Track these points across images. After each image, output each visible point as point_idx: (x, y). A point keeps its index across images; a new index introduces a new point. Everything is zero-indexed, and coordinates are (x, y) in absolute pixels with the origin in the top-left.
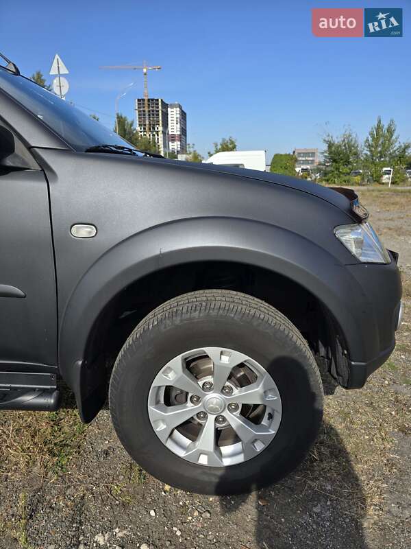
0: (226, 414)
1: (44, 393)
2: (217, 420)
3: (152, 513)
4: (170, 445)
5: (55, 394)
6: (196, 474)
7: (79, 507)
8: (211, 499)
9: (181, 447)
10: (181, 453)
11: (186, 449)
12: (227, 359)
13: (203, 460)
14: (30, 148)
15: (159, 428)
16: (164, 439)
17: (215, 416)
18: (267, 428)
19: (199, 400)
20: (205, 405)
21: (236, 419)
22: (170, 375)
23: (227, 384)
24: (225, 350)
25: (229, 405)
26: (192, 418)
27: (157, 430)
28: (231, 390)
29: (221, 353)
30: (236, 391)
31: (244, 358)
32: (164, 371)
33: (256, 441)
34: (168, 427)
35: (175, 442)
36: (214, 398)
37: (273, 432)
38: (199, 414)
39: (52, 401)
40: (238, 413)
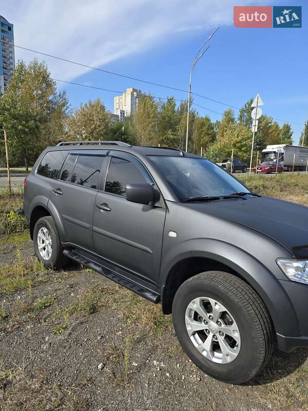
0: (218, 335)
1: (154, 294)
2: (214, 336)
3: (178, 365)
4: (192, 338)
5: (156, 297)
6: (199, 358)
7: (155, 348)
8: (206, 376)
9: (196, 341)
10: (196, 345)
11: (199, 345)
12: (218, 307)
13: (204, 353)
14: (164, 200)
15: (189, 328)
16: (190, 334)
17: (213, 334)
18: (234, 352)
19: (207, 323)
20: (209, 326)
21: (221, 340)
22: (195, 305)
23: (219, 320)
24: (217, 302)
25: (220, 332)
26: (203, 330)
27: (188, 329)
28: (221, 324)
29: (216, 303)
30: (223, 325)
31: (225, 309)
32: (193, 303)
33: (227, 355)
34: (192, 329)
35: (195, 339)
36: (213, 324)
37: (236, 354)
38: (206, 330)
39: (155, 299)
40: (223, 337)
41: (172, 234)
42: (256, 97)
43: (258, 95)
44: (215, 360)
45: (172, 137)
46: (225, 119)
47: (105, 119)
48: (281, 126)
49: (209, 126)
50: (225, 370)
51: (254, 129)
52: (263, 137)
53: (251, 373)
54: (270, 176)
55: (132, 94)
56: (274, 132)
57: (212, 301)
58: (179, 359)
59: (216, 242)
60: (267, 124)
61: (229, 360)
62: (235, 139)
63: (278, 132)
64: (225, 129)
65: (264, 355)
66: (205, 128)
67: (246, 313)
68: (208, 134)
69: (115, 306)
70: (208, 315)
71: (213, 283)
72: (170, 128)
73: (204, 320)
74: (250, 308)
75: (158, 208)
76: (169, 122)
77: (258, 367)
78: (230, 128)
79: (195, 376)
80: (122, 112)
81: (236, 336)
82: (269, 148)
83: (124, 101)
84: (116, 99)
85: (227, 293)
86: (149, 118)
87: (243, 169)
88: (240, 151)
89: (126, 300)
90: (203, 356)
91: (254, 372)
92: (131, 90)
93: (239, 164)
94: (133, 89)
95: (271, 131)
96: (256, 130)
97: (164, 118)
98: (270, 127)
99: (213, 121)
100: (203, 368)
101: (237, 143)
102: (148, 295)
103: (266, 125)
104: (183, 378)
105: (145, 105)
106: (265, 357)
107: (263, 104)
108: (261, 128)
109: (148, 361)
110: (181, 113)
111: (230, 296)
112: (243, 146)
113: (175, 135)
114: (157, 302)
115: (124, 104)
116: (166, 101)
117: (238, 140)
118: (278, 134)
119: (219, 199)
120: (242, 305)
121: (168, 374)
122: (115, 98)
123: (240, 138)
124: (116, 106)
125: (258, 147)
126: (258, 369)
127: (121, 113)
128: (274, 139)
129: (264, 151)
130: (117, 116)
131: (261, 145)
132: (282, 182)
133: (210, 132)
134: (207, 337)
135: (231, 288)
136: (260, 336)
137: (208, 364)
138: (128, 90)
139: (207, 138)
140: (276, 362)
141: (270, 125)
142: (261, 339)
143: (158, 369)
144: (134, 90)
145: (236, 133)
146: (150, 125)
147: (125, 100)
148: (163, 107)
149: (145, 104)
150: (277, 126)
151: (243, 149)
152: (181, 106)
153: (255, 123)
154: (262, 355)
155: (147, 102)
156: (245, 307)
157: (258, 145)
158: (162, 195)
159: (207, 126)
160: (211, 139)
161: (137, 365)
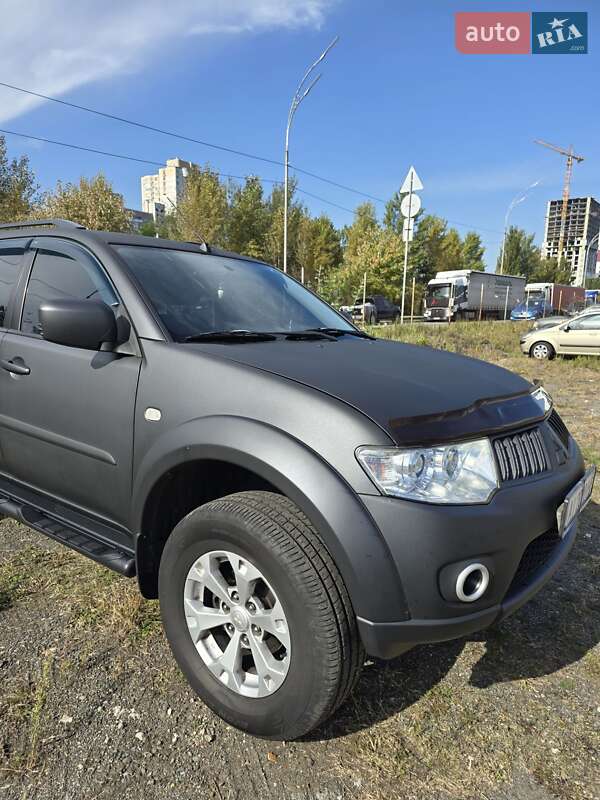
0: (249, 633)
1: (126, 555)
2: (244, 636)
3: (170, 711)
4: (199, 646)
8: (227, 728)
9: (209, 653)
10: (208, 661)
11: (215, 660)
12: (247, 571)
13: (224, 679)
14: (138, 338)
15: (192, 624)
16: (195, 636)
17: (241, 633)
18: (281, 667)
19: (228, 609)
20: (233, 617)
21: (256, 644)
22: (203, 571)
23: (252, 600)
24: (243, 559)
25: (253, 626)
26: (221, 627)
27: (190, 626)
28: (255, 609)
29: (241, 562)
30: (260, 611)
31: (258, 574)
32: (196, 566)
33: (268, 677)
34: (198, 627)
35: (207, 649)
36: (240, 611)
37: (283, 674)
38: (228, 624)
39: (126, 566)
40: (260, 638)
41: (153, 415)
42: (409, 175)
43: (412, 169)
44: (244, 691)
45: (256, 254)
46: (359, 222)
47: (112, 215)
48: (463, 238)
49: (329, 234)
50: (261, 712)
51: (408, 236)
52: (430, 256)
53: (313, 713)
54: (437, 327)
55: (177, 172)
56: (451, 247)
57: (233, 558)
58: (175, 695)
59: (243, 422)
60: (436, 233)
61: (271, 687)
62: (378, 259)
63: (457, 248)
64: (360, 240)
65: (337, 669)
66: (321, 239)
67: (297, 577)
68: (328, 251)
69: (57, 591)
70: (231, 590)
71: (232, 517)
72: (253, 236)
73: (224, 604)
74: (308, 565)
75: (124, 358)
76: (249, 223)
77: (327, 698)
78: (369, 239)
79: (202, 732)
80: (160, 208)
81: (282, 632)
82: (442, 277)
83: (162, 185)
84: (146, 181)
85: (259, 536)
86: (208, 216)
87: (392, 316)
88: (388, 284)
89: (89, 576)
90: (221, 685)
91: (318, 711)
92: (175, 162)
93: (386, 307)
94: (180, 161)
95: (443, 245)
96: (411, 239)
97: (239, 218)
98: (443, 238)
99: (338, 227)
100: (221, 712)
101: (381, 267)
102: (115, 558)
103: (434, 234)
104: (174, 740)
105: (199, 191)
106: (342, 672)
107: (421, 188)
108: (428, 239)
109: (100, 709)
110: (274, 208)
111: (266, 541)
112: (392, 273)
113: (263, 251)
114: (130, 573)
115: (162, 192)
116: (244, 184)
117: (384, 261)
118: (458, 252)
119: (274, 339)
120: (290, 561)
121: (139, 735)
122: (142, 179)
123: (387, 257)
124: (145, 195)
125: (422, 275)
126: (326, 703)
127: (157, 210)
128: (450, 261)
129: (432, 282)
130: (148, 216)
131: (426, 271)
132: (459, 338)
133: (330, 247)
134: (229, 639)
135: (270, 524)
136: (327, 628)
137: (230, 701)
138: (169, 162)
139: (324, 258)
140: (388, 680)
141: (442, 234)
142: (328, 635)
143: (120, 725)
144: (183, 164)
145: (378, 247)
146: (212, 231)
147: (164, 184)
148: (238, 196)
149: (199, 187)
150: (456, 237)
151: (393, 278)
152: (273, 194)
153: (409, 225)
154: (332, 670)
155: (203, 184)
156: (294, 565)
157: (422, 272)
158: (135, 329)
159: (325, 234)
160: (333, 260)
161: (70, 720)
